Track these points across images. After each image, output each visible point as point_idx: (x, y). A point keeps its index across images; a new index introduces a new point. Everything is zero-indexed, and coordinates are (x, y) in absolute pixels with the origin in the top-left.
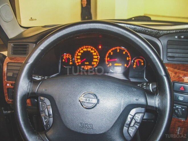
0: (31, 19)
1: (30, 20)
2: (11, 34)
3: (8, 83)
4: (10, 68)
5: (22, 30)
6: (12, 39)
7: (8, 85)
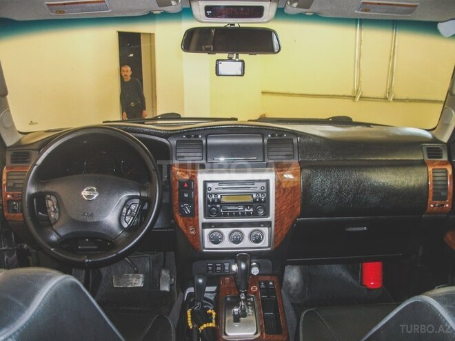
0: (32, 123)
1: (30, 124)
2: (9, 142)
3: (8, 194)
4: (10, 177)
5: (21, 136)
6: (10, 147)
7: (8, 196)
